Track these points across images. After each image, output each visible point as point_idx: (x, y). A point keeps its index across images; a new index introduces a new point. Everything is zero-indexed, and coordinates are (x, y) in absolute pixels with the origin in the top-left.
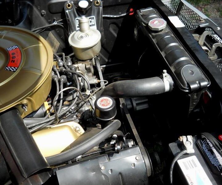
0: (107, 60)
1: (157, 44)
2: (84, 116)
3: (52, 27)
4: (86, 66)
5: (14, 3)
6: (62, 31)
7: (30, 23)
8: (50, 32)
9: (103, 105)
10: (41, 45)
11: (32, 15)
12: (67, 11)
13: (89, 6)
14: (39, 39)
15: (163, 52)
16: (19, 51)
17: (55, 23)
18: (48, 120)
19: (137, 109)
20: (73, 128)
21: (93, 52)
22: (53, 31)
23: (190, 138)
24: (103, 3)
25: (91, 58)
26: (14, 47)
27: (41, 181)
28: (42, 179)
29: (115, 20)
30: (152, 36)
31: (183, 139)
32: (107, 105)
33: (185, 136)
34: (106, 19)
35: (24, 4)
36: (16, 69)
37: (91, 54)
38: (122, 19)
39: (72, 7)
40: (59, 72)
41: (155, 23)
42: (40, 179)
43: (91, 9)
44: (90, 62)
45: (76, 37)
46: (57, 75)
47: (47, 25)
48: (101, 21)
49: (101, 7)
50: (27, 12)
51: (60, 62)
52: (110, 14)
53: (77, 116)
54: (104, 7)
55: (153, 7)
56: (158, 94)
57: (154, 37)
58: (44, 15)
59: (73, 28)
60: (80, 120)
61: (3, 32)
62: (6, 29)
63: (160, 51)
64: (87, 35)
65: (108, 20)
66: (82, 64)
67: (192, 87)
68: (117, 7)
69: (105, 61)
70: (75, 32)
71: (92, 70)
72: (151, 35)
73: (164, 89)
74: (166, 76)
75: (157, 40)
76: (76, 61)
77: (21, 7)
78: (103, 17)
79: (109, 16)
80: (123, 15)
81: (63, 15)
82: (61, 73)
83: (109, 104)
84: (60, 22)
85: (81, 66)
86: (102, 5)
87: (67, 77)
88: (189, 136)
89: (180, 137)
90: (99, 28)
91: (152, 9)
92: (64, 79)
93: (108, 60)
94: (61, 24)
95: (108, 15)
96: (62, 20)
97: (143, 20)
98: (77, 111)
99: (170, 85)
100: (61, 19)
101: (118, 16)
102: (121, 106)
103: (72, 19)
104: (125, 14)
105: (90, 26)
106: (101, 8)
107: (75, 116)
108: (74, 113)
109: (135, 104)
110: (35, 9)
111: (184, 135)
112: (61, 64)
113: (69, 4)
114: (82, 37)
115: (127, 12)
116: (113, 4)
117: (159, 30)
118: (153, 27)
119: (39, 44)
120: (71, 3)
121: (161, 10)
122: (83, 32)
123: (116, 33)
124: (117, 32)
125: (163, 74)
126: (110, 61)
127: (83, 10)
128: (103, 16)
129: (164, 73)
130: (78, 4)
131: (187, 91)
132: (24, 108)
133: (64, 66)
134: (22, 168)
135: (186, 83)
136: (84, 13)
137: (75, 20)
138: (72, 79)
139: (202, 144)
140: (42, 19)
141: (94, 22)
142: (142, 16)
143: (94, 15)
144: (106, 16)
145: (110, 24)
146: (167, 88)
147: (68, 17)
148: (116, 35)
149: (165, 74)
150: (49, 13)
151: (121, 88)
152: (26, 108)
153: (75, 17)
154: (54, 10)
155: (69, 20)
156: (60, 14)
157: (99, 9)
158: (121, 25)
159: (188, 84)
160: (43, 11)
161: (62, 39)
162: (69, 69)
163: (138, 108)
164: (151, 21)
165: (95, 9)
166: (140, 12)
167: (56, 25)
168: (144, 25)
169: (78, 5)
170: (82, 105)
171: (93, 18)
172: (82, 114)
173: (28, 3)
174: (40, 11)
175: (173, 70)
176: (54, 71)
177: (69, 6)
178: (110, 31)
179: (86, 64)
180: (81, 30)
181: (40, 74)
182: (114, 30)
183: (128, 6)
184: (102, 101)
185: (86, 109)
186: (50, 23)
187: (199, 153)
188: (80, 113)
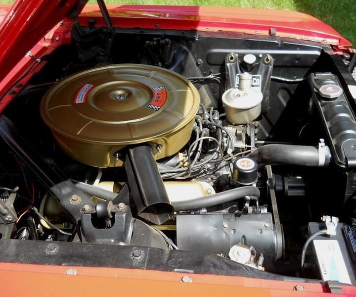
0: (267, 135)
1: (325, 113)
2: (220, 181)
3: (206, 80)
4: (236, 132)
5: (169, 46)
6: (218, 86)
7: (182, 70)
8: (203, 86)
9: (243, 166)
10: (189, 91)
11: (185, 63)
12: (228, 65)
13: (256, 62)
14: (187, 85)
15: (329, 123)
16: (165, 92)
17: (211, 76)
18: (180, 170)
19: (289, 194)
20: (204, 190)
21: (249, 116)
22: (206, 85)
23: (335, 220)
24: (274, 62)
25: (245, 123)
26: (160, 88)
27: (159, 221)
28: (160, 220)
29: (287, 85)
30: (322, 103)
31: (326, 219)
32: (247, 167)
33: (330, 217)
34: (274, 82)
35: (180, 48)
36: (159, 109)
37: (246, 118)
38: (296, 85)
39: (236, 60)
40: (203, 124)
41: (328, 89)
42: (159, 219)
43: (258, 66)
44: (243, 128)
45: (231, 95)
46: (199, 127)
47: (201, 77)
48: (268, 82)
49: (271, 65)
50: (181, 58)
51: (205, 115)
52: (282, 77)
53: (212, 179)
54: (274, 66)
55: (332, 73)
56: (309, 166)
57: (323, 105)
58: (200, 64)
59: (231, 85)
60: (214, 183)
61: (151, 72)
62: (155, 70)
63: (325, 121)
64: (245, 94)
65: (278, 84)
66: (233, 128)
67: (350, 162)
68: (292, 69)
69: (264, 135)
70: (232, 89)
71: (244, 138)
72: (320, 102)
73: (318, 162)
74: (322, 146)
75: (326, 108)
76: (227, 123)
77: (175, 51)
78: (272, 79)
79: (279, 78)
80: (298, 80)
81: (223, 68)
82: (204, 126)
83: (250, 166)
84: (217, 76)
85: (230, 130)
86: (272, 63)
87: (210, 131)
88: (335, 218)
89: (324, 216)
90: (264, 91)
91: (331, 74)
92: (206, 131)
93: (269, 134)
94: (218, 79)
95: (279, 76)
96: (220, 74)
97: (315, 84)
98: (213, 173)
99: (326, 159)
100: (220, 72)
101: (292, 81)
102: (267, 183)
103: (232, 74)
104: (301, 80)
105: (252, 86)
106: (271, 67)
107: (210, 178)
108: (209, 175)
109: (286, 187)
110: (191, 56)
111: (329, 215)
112: (207, 116)
113: (232, 56)
114: (239, 95)
115: (304, 78)
116: (288, 65)
117: (331, 97)
118: (323, 93)
119: (187, 89)
120: (235, 56)
121: (342, 77)
122: (242, 90)
123: (285, 101)
124: (287, 101)
125: (320, 144)
126: (271, 137)
127: (248, 66)
128: (272, 77)
129: (320, 142)
130: (243, 58)
131: (344, 166)
132: (158, 148)
133: (209, 119)
134: (145, 198)
135: (344, 157)
136: (249, 70)
137: (236, 75)
138: (216, 134)
139: (348, 230)
140: (197, 68)
141: (259, 82)
142: (315, 80)
143: (260, 74)
144: (276, 78)
145: (279, 89)
146: (322, 162)
147: (228, 71)
148: (285, 104)
149: (322, 143)
150: (206, 63)
151: (267, 151)
152: (160, 148)
153: (237, 72)
154: (212, 61)
155: (228, 75)
156: (219, 67)
157: (268, 68)
158: (293, 92)
159: (346, 159)
160: (200, 60)
161: (215, 97)
162: (214, 123)
163: (291, 193)
164: (323, 86)
165: (263, 67)
166: (315, 76)
167: (212, 78)
168: (315, 90)
169: (243, 60)
170: (220, 168)
171: (259, 77)
172: (218, 178)
173: (185, 48)
174: (196, 59)
175: (334, 142)
176: (197, 122)
177: (232, 58)
178: (277, 97)
179: (238, 129)
180: (240, 87)
181: (182, 118)
182: (284, 97)
183: (307, 69)
184: (243, 162)
185: (224, 173)
186: (205, 75)
187: (342, 237)
188: (216, 176)
